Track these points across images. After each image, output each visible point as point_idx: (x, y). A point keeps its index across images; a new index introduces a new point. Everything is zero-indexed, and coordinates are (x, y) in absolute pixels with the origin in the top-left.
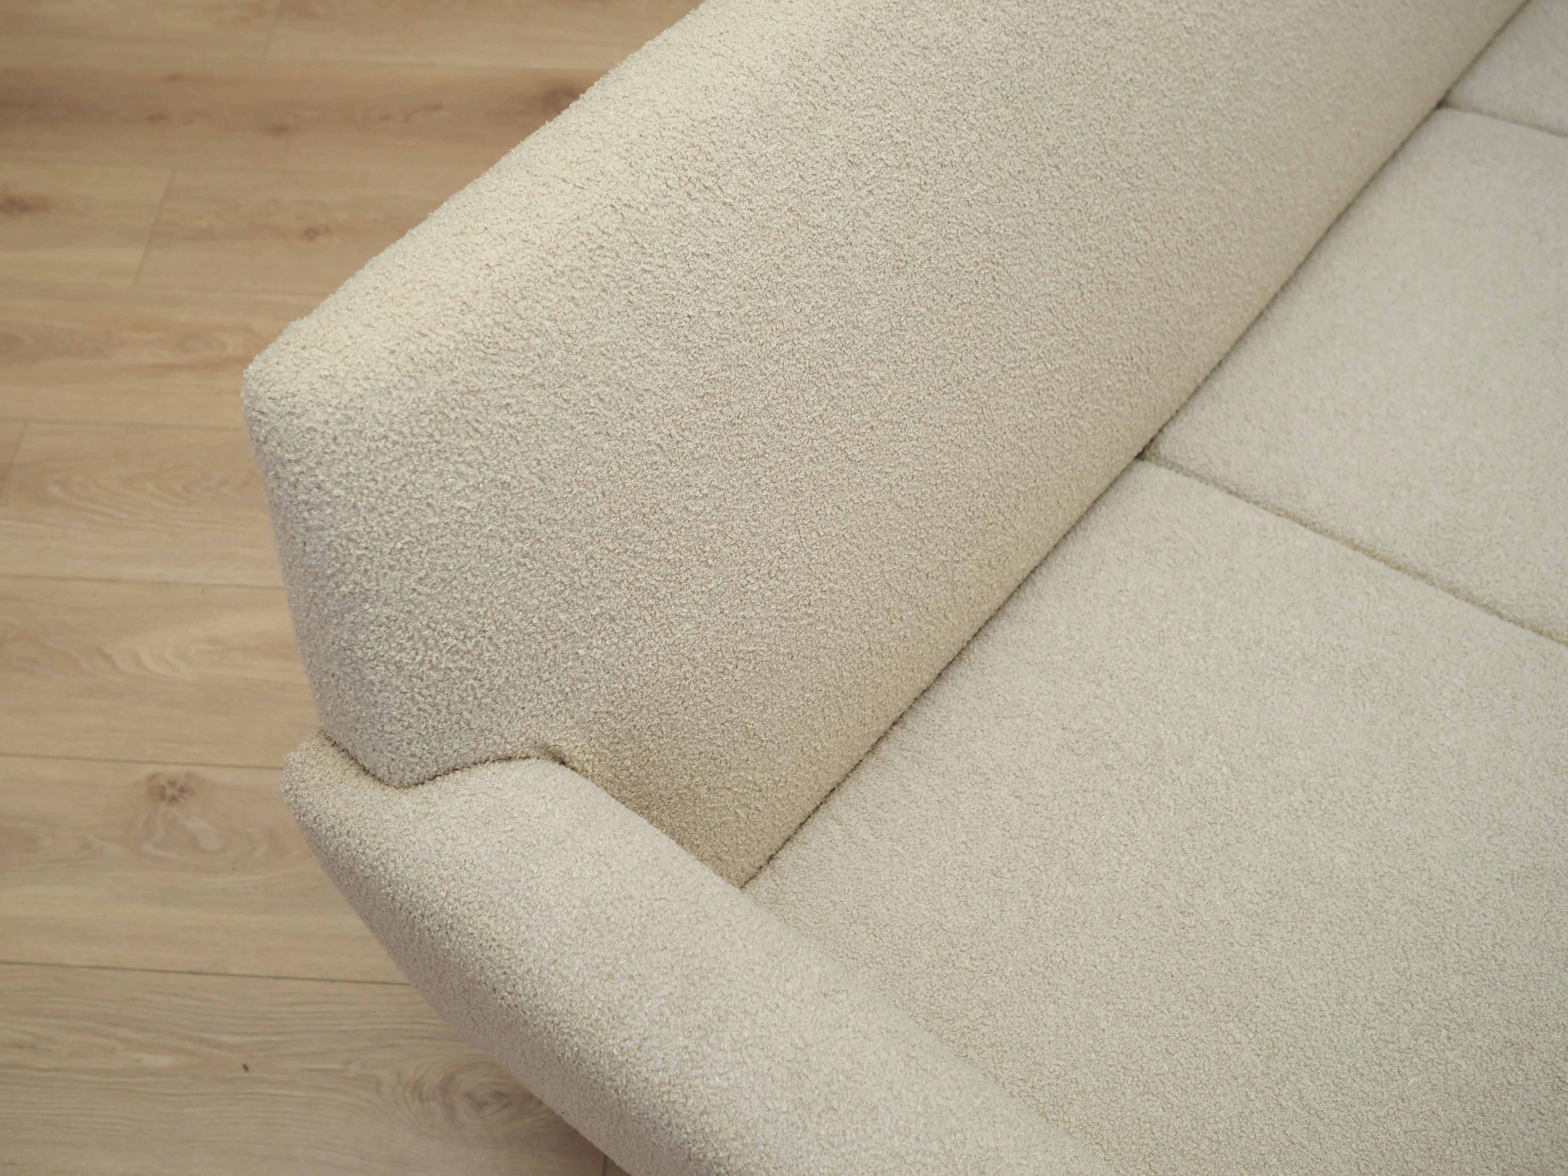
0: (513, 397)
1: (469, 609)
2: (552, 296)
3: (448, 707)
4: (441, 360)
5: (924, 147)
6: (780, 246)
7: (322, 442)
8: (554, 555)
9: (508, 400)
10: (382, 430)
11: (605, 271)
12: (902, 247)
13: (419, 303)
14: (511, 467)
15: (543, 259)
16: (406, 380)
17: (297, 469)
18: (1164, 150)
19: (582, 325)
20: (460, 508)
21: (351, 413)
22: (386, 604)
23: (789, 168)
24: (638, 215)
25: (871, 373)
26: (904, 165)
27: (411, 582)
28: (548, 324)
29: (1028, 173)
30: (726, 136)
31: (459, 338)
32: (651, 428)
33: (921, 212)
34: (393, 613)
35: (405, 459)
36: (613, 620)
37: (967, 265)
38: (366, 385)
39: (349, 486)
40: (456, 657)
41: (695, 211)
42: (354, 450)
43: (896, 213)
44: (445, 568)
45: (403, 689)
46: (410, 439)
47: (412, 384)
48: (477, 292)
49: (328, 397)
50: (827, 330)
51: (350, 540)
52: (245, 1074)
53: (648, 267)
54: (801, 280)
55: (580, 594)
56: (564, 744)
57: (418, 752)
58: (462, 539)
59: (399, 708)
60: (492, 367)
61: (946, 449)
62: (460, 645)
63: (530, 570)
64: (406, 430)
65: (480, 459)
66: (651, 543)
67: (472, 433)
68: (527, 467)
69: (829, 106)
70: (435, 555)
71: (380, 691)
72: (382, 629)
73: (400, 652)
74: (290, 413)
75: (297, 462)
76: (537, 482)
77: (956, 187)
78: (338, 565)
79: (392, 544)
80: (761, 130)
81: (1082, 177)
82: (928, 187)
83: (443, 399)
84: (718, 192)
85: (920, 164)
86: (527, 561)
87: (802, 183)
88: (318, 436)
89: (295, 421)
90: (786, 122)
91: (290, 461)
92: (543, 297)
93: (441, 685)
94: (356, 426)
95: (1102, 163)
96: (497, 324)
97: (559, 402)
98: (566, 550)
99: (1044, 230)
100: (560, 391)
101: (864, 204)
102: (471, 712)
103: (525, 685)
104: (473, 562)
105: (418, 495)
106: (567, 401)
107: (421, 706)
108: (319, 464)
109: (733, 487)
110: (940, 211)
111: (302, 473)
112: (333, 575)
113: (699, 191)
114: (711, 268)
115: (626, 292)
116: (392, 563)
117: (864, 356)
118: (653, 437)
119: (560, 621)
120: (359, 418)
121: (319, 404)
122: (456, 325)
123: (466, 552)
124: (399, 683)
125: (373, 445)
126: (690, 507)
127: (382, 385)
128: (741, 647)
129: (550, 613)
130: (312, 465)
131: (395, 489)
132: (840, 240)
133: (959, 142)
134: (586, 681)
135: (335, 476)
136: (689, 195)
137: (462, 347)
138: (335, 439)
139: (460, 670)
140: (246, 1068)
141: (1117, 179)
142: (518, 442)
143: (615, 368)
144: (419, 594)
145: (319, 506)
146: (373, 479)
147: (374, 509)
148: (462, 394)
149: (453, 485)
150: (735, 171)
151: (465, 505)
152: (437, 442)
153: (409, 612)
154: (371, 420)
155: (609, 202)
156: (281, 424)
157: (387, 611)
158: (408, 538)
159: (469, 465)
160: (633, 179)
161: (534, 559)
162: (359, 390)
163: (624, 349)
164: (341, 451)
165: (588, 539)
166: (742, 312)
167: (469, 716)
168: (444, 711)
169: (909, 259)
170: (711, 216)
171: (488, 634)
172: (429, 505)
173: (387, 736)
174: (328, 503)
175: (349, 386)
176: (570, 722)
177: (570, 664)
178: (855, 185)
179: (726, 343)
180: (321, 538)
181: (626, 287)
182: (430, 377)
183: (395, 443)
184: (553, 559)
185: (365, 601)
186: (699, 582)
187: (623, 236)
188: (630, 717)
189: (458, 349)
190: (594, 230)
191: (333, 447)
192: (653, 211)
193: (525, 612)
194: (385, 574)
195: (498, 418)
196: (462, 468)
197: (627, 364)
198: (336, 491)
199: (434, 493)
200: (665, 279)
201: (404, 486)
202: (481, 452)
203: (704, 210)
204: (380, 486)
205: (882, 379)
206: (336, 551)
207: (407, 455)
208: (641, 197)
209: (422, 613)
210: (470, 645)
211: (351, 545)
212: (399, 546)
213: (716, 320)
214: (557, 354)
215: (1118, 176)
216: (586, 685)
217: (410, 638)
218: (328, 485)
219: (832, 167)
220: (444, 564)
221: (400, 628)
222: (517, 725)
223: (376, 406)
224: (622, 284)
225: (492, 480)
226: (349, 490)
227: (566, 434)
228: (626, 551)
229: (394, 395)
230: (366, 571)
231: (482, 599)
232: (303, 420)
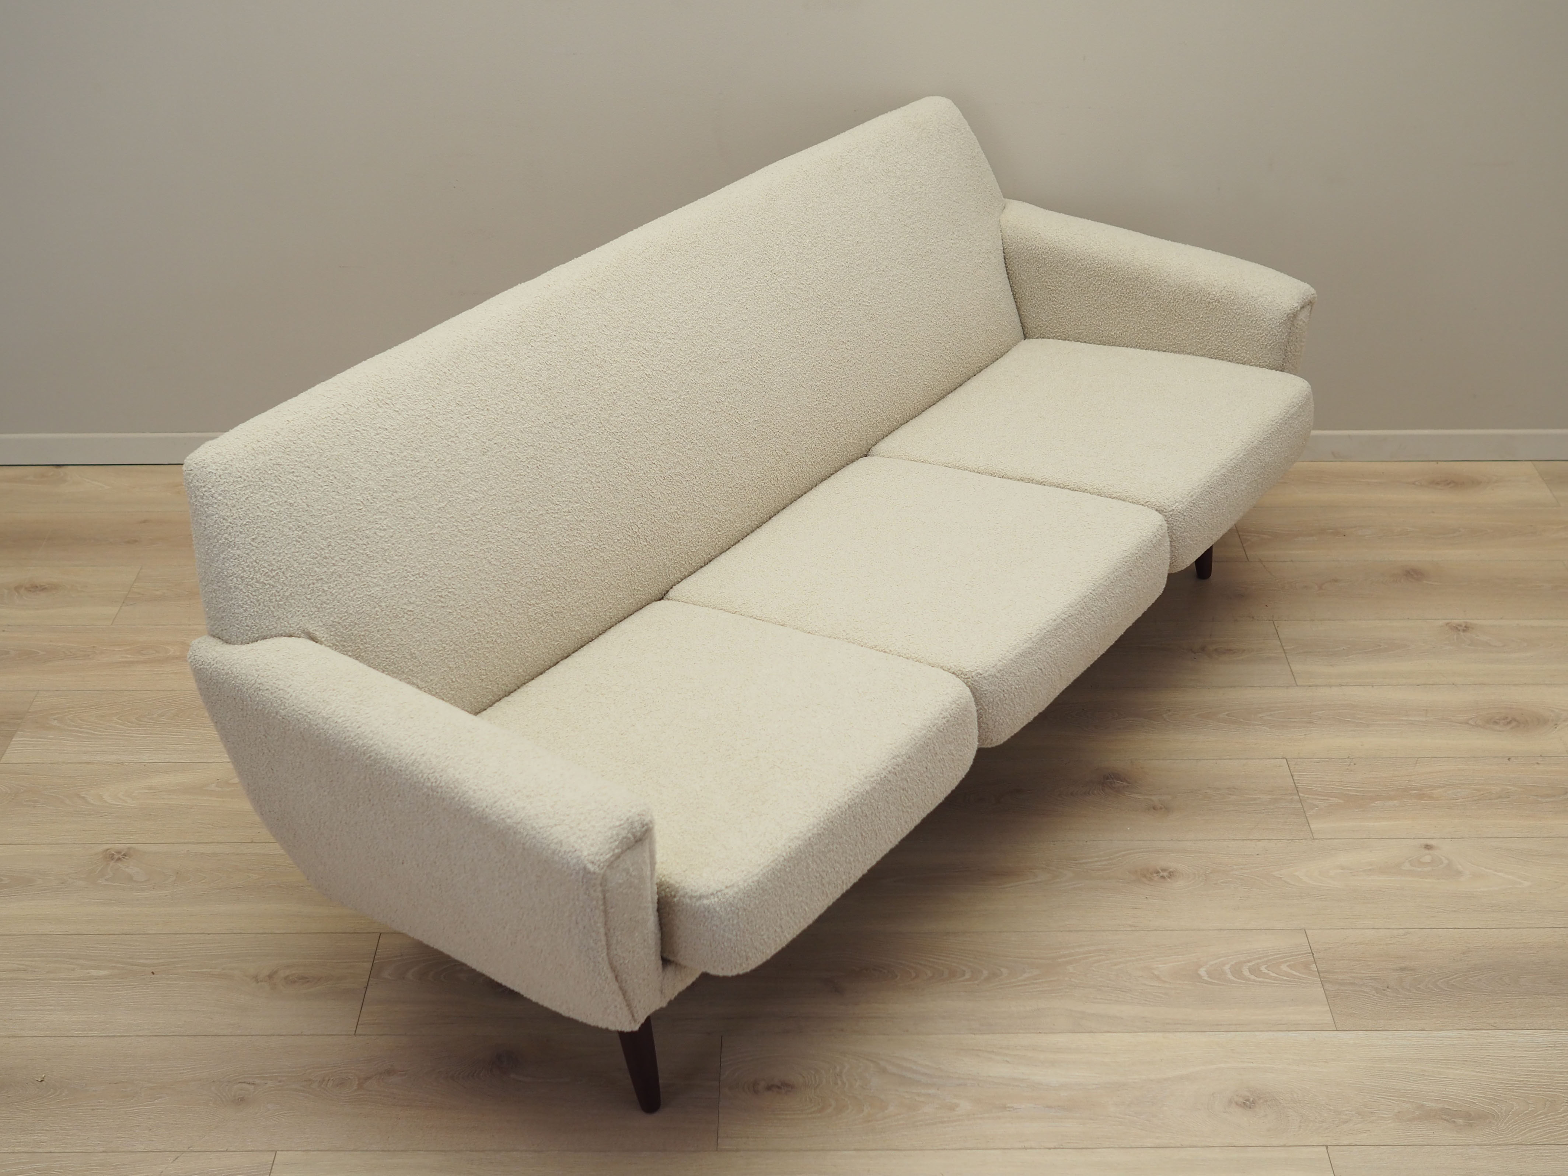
0: (296, 469)
1: (274, 557)
2: (314, 434)
3: (263, 603)
4: (265, 451)
5: (496, 404)
6: (422, 431)
7: (215, 477)
8: (313, 539)
9: (293, 470)
10: (239, 474)
11: (339, 428)
12: (485, 443)
13: (258, 431)
14: (294, 497)
15: (311, 420)
16: (250, 456)
17: (204, 489)
18: (638, 428)
19: (327, 446)
20: (271, 511)
21: (227, 466)
22: (238, 549)
23: (427, 402)
24: (355, 410)
25: (470, 495)
26: (486, 409)
27: (249, 540)
28: (313, 444)
29: (555, 424)
30: (397, 386)
31: (273, 443)
32: (358, 494)
33: (495, 430)
34: (241, 553)
35: (249, 487)
36: (340, 576)
37: (522, 458)
38: (234, 456)
39: (225, 495)
40: (268, 578)
41: (381, 411)
42: (228, 481)
43: (482, 428)
44: (264, 536)
45: (244, 590)
46: (251, 478)
47: (253, 458)
48: (282, 429)
49: (218, 460)
50: (446, 471)
51: (224, 519)
52: (153, 976)
53: (358, 429)
54: (432, 447)
55: (325, 560)
56: (317, 633)
57: (250, 624)
58: (272, 524)
59: (242, 601)
60: (287, 456)
61: (516, 542)
62: (270, 573)
63: (302, 544)
64: (249, 475)
65: (281, 492)
66: (358, 545)
67: (277, 481)
68: (301, 499)
69: (447, 381)
70: (259, 529)
71: (234, 592)
72: (236, 561)
73: (243, 572)
74: (202, 467)
75: (204, 487)
76: (305, 506)
77: (514, 423)
78: (218, 531)
79: (241, 522)
80: (414, 386)
81: (588, 432)
82: (498, 420)
83: (266, 465)
84: (392, 406)
85: (494, 410)
86: (300, 540)
87: (433, 408)
88: (213, 475)
89: (204, 470)
90: (426, 384)
91: (201, 486)
92: (311, 434)
93: (261, 591)
94: (229, 471)
95: (599, 427)
96: (290, 441)
97: (316, 475)
98: (318, 539)
99: (566, 451)
100: (317, 471)
101: (464, 422)
102: (274, 608)
103: (300, 600)
104: (276, 536)
105: (253, 502)
106: (319, 475)
107: (252, 600)
108: (213, 486)
109: (399, 529)
110: (506, 432)
111: (206, 491)
112: (216, 536)
113: (383, 404)
114: (388, 434)
115: (348, 437)
116: (241, 530)
117: (466, 486)
118: (359, 498)
119: (316, 571)
120: (230, 469)
121: (215, 463)
122: (273, 439)
123: (273, 531)
124: (242, 587)
125: (236, 479)
126: (378, 533)
127: (241, 457)
128: (405, 606)
129: (311, 566)
130: (210, 487)
131: (244, 499)
132: (453, 434)
133: (515, 405)
134: (328, 604)
135: (219, 491)
136: (378, 405)
137: (274, 447)
138: (220, 476)
139: (270, 585)
140: (153, 973)
141: (610, 436)
142: (297, 488)
143: (342, 466)
144: (253, 546)
145: (211, 505)
146: (235, 494)
147: (235, 506)
148: (274, 464)
149: (268, 501)
150: (400, 399)
151: (273, 510)
152: (262, 482)
153: (248, 554)
154: (235, 469)
155: (342, 403)
156: (198, 472)
157: (238, 552)
158: (248, 520)
159: (276, 494)
160: (353, 396)
161: (304, 540)
162: (231, 458)
163: (346, 459)
164: (222, 481)
165: (329, 536)
166: (403, 455)
167: (273, 609)
168: (262, 604)
169: (489, 449)
170: (388, 414)
171: (282, 570)
172: (258, 507)
173: (237, 615)
174: (216, 503)
175: (227, 456)
176: (320, 624)
177: (320, 593)
178: (460, 413)
179: (394, 466)
180: (212, 519)
181: (348, 435)
182: (261, 456)
183: (245, 480)
184: (312, 541)
185: (229, 547)
186: (383, 569)
187: (348, 416)
188: (350, 628)
189: (273, 448)
190: (335, 413)
191: (219, 479)
192: (361, 409)
193: (300, 564)
194: (238, 535)
195: (288, 477)
196: (273, 494)
197: (347, 466)
198: (219, 498)
199: (260, 502)
200: (366, 435)
201: (248, 498)
202: (281, 489)
203: (385, 412)
204: (237, 497)
205: (476, 498)
206: (218, 525)
207: (250, 485)
208: (356, 403)
209: (254, 555)
210: (274, 573)
211: (224, 521)
212: (244, 523)
213: (390, 456)
214: (316, 456)
215: (610, 435)
216: (328, 606)
217: (248, 566)
218: (216, 495)
219: (448, 405)
220: (264, 534)
221: (243, 561)
222: (296, 619)
223: (238, 465)
224: (346, 434)
225: (286, 502)
226: (225, 498)
227: (319, 488)
228: (347, 545)
229: (245, 461)
230: (230, 533)
231: (280, 554)
232: (207, 469)
